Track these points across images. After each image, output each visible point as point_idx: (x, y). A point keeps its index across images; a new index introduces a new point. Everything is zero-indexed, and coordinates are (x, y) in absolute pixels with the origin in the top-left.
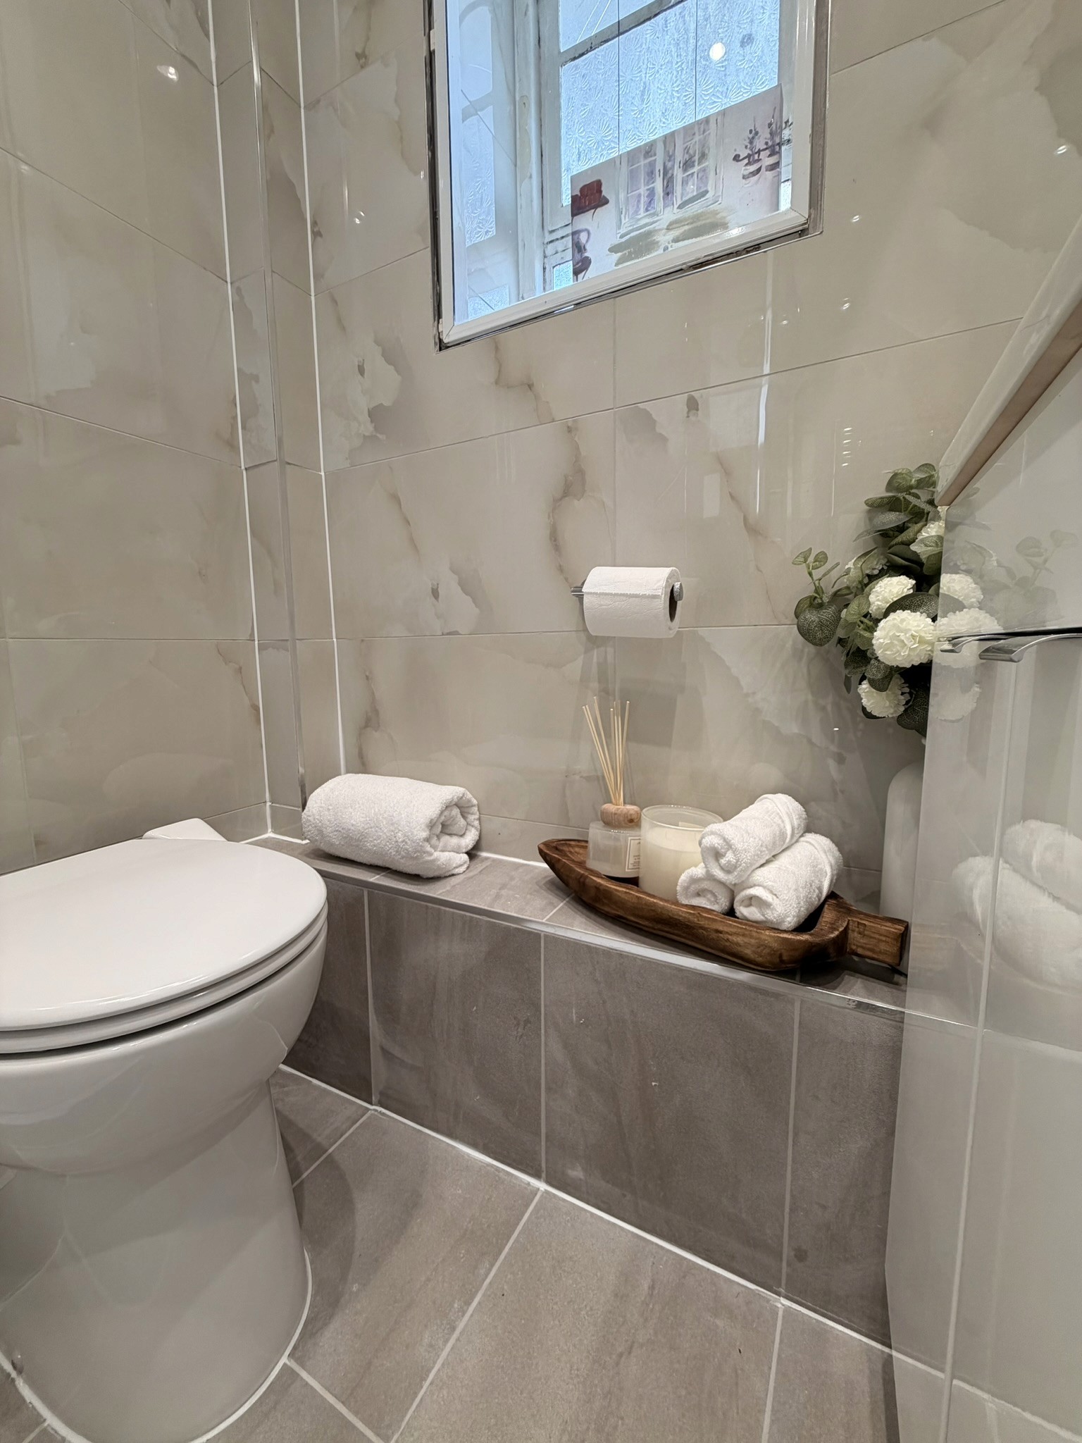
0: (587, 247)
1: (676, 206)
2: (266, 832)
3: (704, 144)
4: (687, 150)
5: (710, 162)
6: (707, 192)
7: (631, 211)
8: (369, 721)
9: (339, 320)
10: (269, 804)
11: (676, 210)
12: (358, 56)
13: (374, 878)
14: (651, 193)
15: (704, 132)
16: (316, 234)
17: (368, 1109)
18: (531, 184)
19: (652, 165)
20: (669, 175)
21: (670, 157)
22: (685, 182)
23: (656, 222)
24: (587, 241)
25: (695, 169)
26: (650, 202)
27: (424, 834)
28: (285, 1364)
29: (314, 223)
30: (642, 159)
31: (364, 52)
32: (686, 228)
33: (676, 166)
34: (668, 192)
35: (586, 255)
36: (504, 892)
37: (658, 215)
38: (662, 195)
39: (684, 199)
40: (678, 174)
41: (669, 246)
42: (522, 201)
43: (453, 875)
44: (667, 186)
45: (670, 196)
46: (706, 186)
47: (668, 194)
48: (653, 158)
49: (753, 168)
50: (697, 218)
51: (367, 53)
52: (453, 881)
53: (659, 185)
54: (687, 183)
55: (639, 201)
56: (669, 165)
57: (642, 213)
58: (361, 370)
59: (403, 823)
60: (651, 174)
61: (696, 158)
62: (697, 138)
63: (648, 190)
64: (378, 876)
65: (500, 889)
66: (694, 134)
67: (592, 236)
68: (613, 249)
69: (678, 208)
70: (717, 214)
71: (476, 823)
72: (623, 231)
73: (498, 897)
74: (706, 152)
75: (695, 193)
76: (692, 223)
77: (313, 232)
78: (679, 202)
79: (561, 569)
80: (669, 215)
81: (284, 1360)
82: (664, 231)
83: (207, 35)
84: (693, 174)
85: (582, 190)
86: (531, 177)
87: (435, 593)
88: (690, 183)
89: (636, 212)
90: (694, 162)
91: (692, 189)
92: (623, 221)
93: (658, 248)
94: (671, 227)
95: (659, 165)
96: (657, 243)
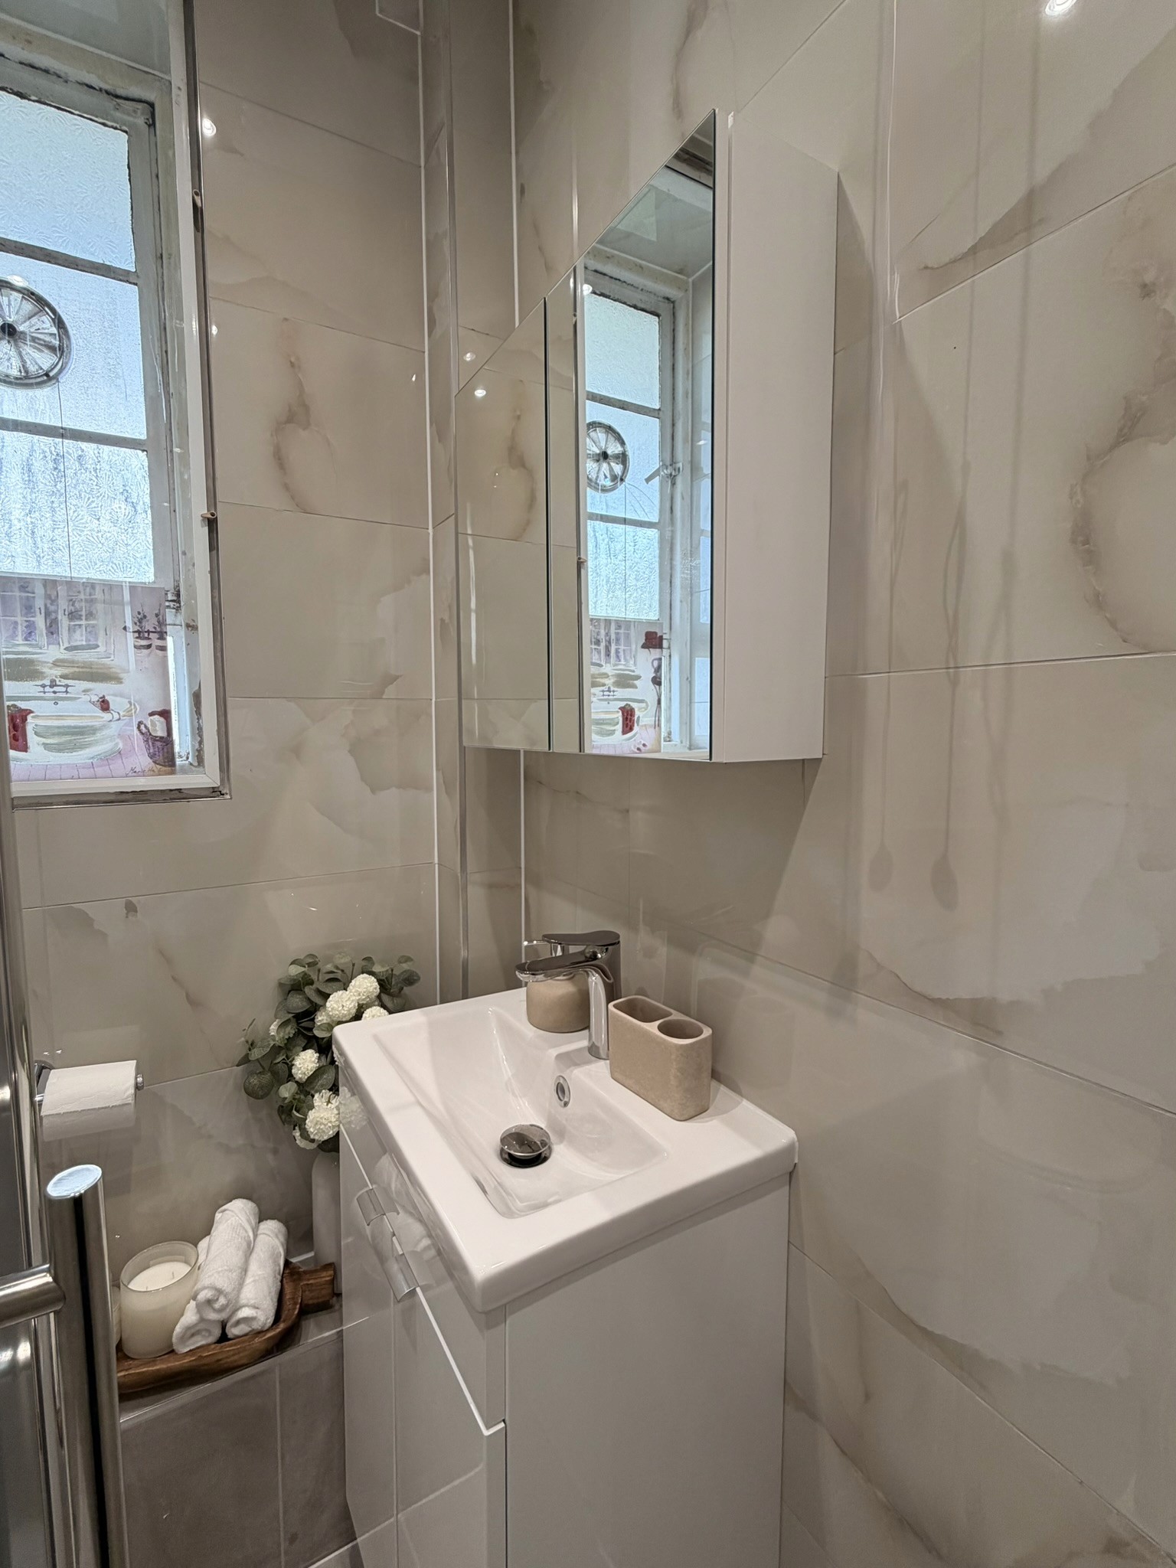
1: (62, 647)
3: (91, 604)
4: (72, 603)
5: (99, 622)
6: (98, 646)
7: (5, 634)
11: (62, 650)
14: (31, 626)
15: (90, 595)
19: (30, 600)
21: (52, 601)
22: (72, 629)
23: (39, 653)
25: (83, 622)
26: (30, 633)
30: (17, 589)
32: (77, 670)
33: (60, 612)
37: (41, 648)
38: (44, 632)
39: (72, 644)
40: (64, 622)
41: (57, 680)
44: (51, 626)
45: (54, 635)
46: (97, 640)
47: (52, 633)
48: (31, 594)
49: (144, 643)
50: (90, 665)
53: (40, 622)
54: (75, 632)
55: (15, 628)
56: (52, 607)
57: (20, 640)
60: (28, 609)
61: (83, 613)
62: (82, 596)
63: (27, 621)
66: (79, 591)
69: (65, 649)
70: (110, 668)
74: (94, 612)
75: (84, 643)
76: (82, 667)
78: (67, 645)
80: (54, 652)
82: (49, 665)
84: (80, 626)
88: (78, 632)
89: (12, 637)
90: (81, 616)
91: (80, 639)
93: (44, 678)
94: (57, 663)
95: (39, 603)
96: (42, 673)
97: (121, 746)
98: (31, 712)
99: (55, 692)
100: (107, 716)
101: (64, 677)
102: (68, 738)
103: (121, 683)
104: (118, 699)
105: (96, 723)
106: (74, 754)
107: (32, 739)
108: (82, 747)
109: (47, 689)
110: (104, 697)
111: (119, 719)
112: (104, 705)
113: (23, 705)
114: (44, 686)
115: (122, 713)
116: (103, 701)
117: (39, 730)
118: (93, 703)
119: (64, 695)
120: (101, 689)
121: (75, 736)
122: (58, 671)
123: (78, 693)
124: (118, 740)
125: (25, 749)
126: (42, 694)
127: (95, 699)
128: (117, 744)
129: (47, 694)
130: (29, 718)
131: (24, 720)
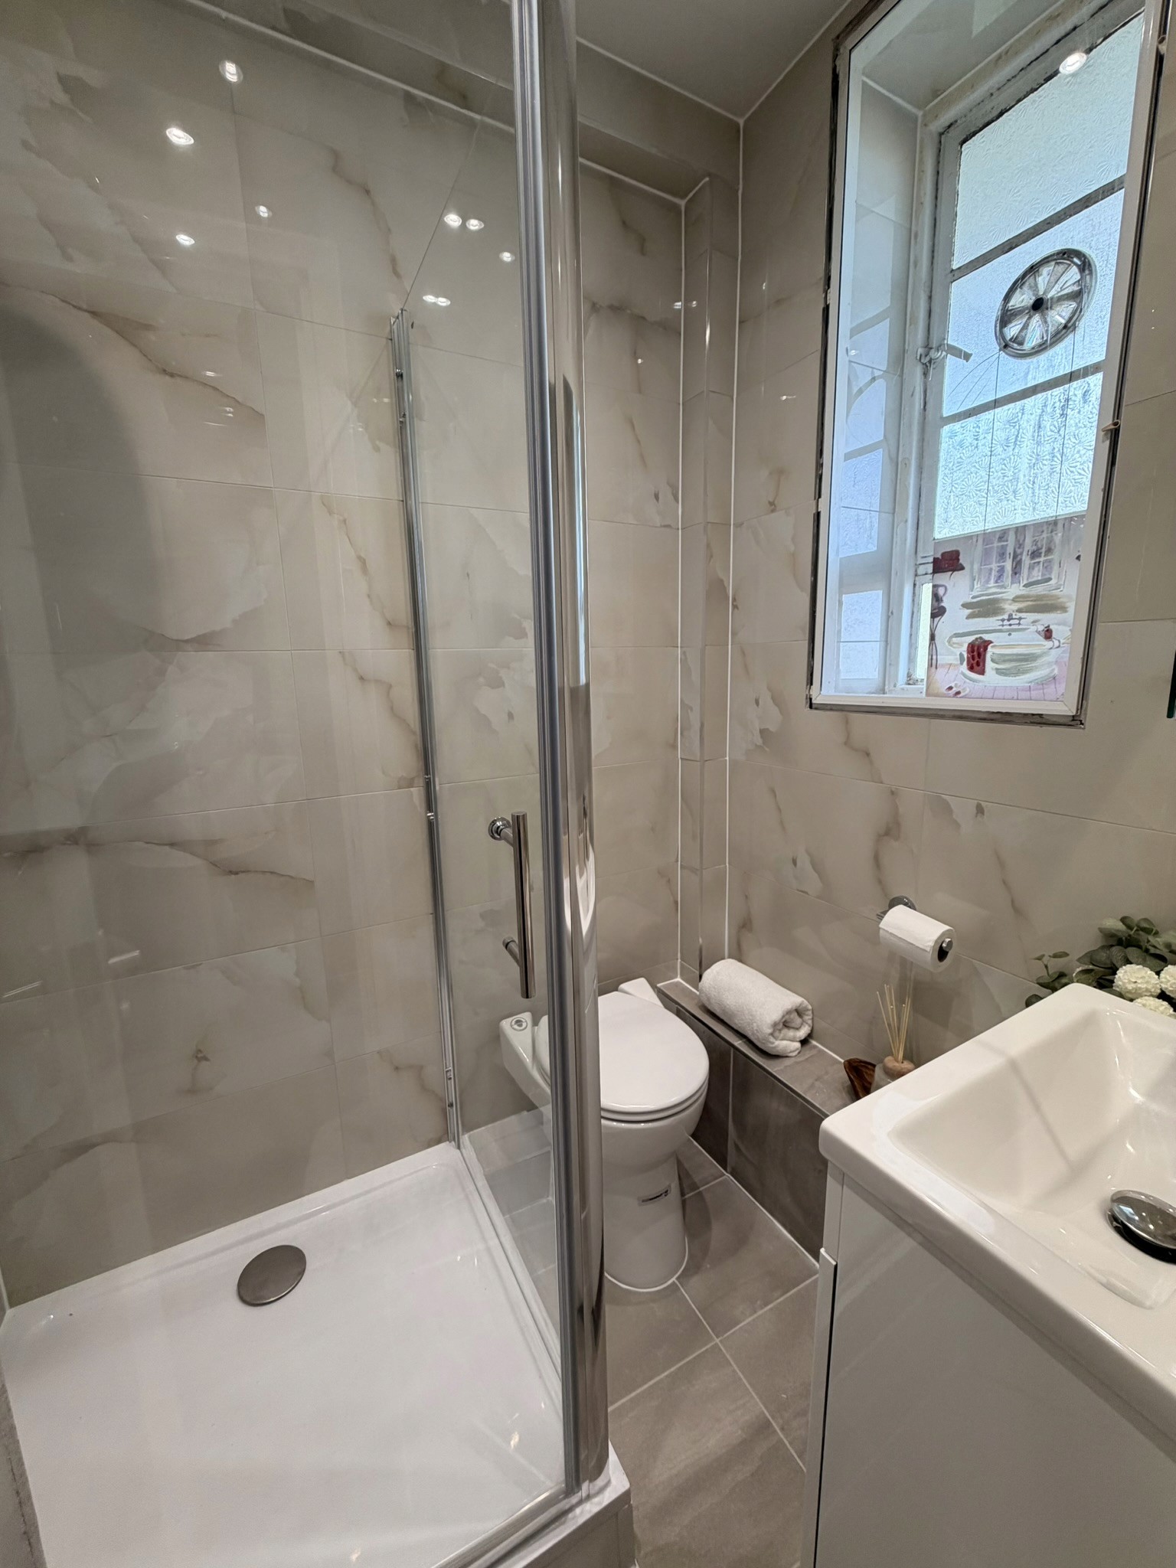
0: (944, 599)
1: (1022, 585)
2: (676, 977)
3: (1050, 540)
4: (1035, 542)
5: (1055, 557)
6: (1050, 579)
7: (983, 580)
8: (745, 925)
9: (746, 666)
10: (679, 960)
11: (1021, 588)
12: (771, 504)
13: (738, 1043)
14: (1002, 570)
15: (1052, 532)
16: (735, 607)
17: (724, 1175)
18: (906, 527)
19: (1004, 548)
20: (1018, 559)
21: (1020, 545)
22: (1031, 568)
23: (1003, 593)
24: (944, 595)
25: (1042, 559)
26: (1000, 577)
27: (770, 1031)
28: (674, 1282)
29: (734, 600)
30: (996, 542)
31: (774, 502)
32: (1030, 603)
33: (1025, 553)
34: (1016, 571)
35: (943, 604)
36: (817, 1084)
37: (1005, 588)
38: (1010, 573)
39: (1030, 580)
40: (1026, 560)
41: (1014, 614)
42: (897, 539)
43: (787, 1057)
44: (1016, 568)
45: (1017, 575)
46: (1050, 573)
47: (1016, 574)
48: (1005, 543)
50: (1039, 598)
51: (776, 502)
52: (787, 1062)
53: (1008, 565)
54: (1033, 569)
55: (990, 574)
56: (1019, 551)
57: (992, 584)
58: (757, 702)
59: (758, 1018)
60: (1002, 555)
61: (1043, 550)
62: (1045, 535)
63: (998, 567)
64: (740, 1042)
65: (816, 1080)
66: (1043, 532)
67: (948, 592)
68: (965, 606)
69: (1024, 586)
70: (1059, 598)
71: (810, 1022)
72: (975, 593)
73: (812, 1086)
74: (1053, 548)
75: (1040, 578)
76: (1035, 601)
77: (733, 604)
78: (1025, 582)
79: (880, 882)
80: (1015, 590)
81: (674, 1279)
82: (1010, 602)
83: (677, 500)
84: (1039, 562)
85: (943, 555)
86: (906, 521)
87: (794, 862)
88: (1036, 569)
89: (988, 581)
90: (1041, 553)
91: (1037, 575)
92: (976, 587)
93: (1004, 613)
94: (1015, 600)
95: (1010, 550)
96: (1004, 609)
97: (1056, 672)
98: (991, 642)
99: (1010, 625)
100: (1048, 644)
101: (1020, 611)
102: (1013, 664)
103: (1066, 612)
104: (1061, 628)
105: (1036, 651)
106: (1017, 678)
107: (989, 665)
108: (1025, 672)
109: (1006, 622)
110: (1049, 626)
111: (1059, 647)
112: (1048, 634)
113: (986, 637)
114: (1003, 620)
115: (1062, 641)
116: (1047, 630)
117: (995, 657)
118: (1039, 633)
119: (1017, 627)
120: (1047, 619)
121: (1022, 662)
122: (1016, 606)
123: (1027, 625)
124: (1054, 666)
125: (982, 672)
126: (1001, 627)
127: (1041, 628)
128: (1053, 670)
129: (1005, 627)
130: (989, 647)
131: (986, 649)
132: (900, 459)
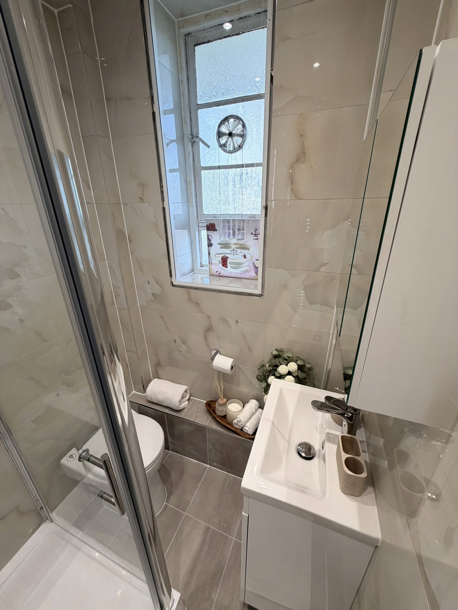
0: (212, 240)
2: (133, 391)
3: (243, 226)
4: (239, 226)
5: (245, 231)
6: (244, 239)
7: (224, 236)
8: (158, 365)
9: (140, 268)
10: (133, 385)
12: (141, 199)
13: (167, 411)
14: (229, 233)
15: (243, 223)
16: (130, 241)
17: (169, 452)
18: (193, 208)
19: (229, 226)
20: (234, 230)
21: (234, 226)
22: (238, 234)
23: (230, 241)
24: (212, 239)
25: (241, 232)
26: (229, 235)
28: (165, 504)
29: (129, 238)
30: (227, 223)
32: (239, 246)
33: (236, 229)
34: (234, 234)
35: (211, 242)
36: (198, 414)
38: (232, 235)
39: (239, 238)
40: (237, 231)
41: (234, 249)
42: (191, 213)
43: (185, 408)
45: (234, 236)
46: (244, 237)
47: (234, 235)
48: (230, 224)
49: (256, 238)
50: (241, 244)
53: (231, 231)
55: (226, 234)
56: (234, 228)
57: (227, 238)
58: (149, 283)
60: (229, 228)
61: (241, 229)
62: (241, 224)
66: (241, 222)
67: (213, 238)
68: (219, 244)
69: (237, 240)
70: (247, 245)
72: (222, 240)
74: (244, 228)
75: (241, 238)
77: (129, 240)
78: (237, 239)
80: (234, 241)
82: (233, 245)
83: (91, 190)
84: (240, 233)
85: (210, 224)
86: (193, 206)
87: (175, 341)
88: (240, 235)
89: (225, 236)
90: (241, 230)
91: (240, 237)
92: (222, 238)
93: (231, 248)
94: (235, 244)
95: (231, 227)
96: (231, 247)
97: (248, 269)
98: (229, 257)
99: (234, 252)
100: (245, 260)
101: (236, 248)
102: (236, 265)
103: (249, 250)
104: (248, 255)
105: (242, 262)
106: (237, 270)
107: (229, 265)
108: (239, 268)
109: (232, 251)
110: (245, 254)
111: (248, 261)
112: (245, 257)
113: (227, 255)
114: (231, 250)
115: (249, 259)
116: (245, 255)
117: (230, 262)
118: (242, 256)
119: (236, 253)
120: (244, 252)
121: (238, 265)
122: (235, 246)
123: (239, 253)
124: (247, 267)
125: (227, 267)
126: (231, 253)
127: (243, 255)
128: (247, 268)
129: (232, 253)
130: (228, 259)
131: (227, 260)
132: (188, 181)
